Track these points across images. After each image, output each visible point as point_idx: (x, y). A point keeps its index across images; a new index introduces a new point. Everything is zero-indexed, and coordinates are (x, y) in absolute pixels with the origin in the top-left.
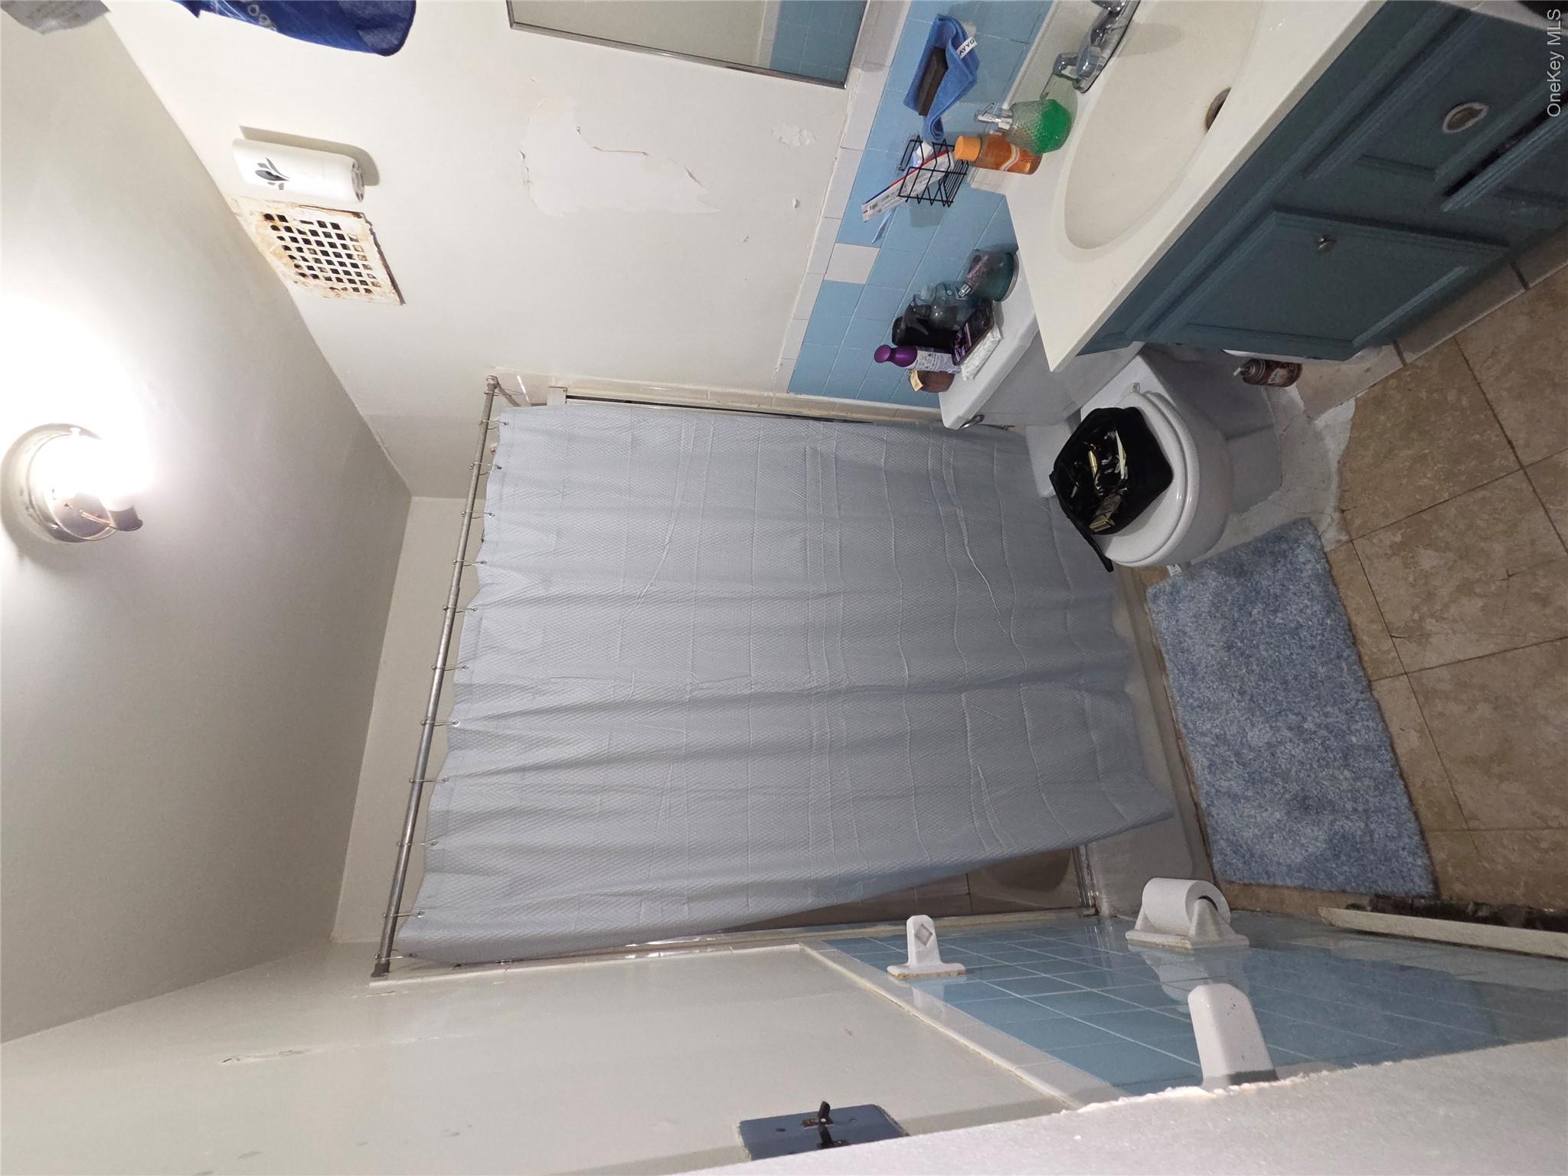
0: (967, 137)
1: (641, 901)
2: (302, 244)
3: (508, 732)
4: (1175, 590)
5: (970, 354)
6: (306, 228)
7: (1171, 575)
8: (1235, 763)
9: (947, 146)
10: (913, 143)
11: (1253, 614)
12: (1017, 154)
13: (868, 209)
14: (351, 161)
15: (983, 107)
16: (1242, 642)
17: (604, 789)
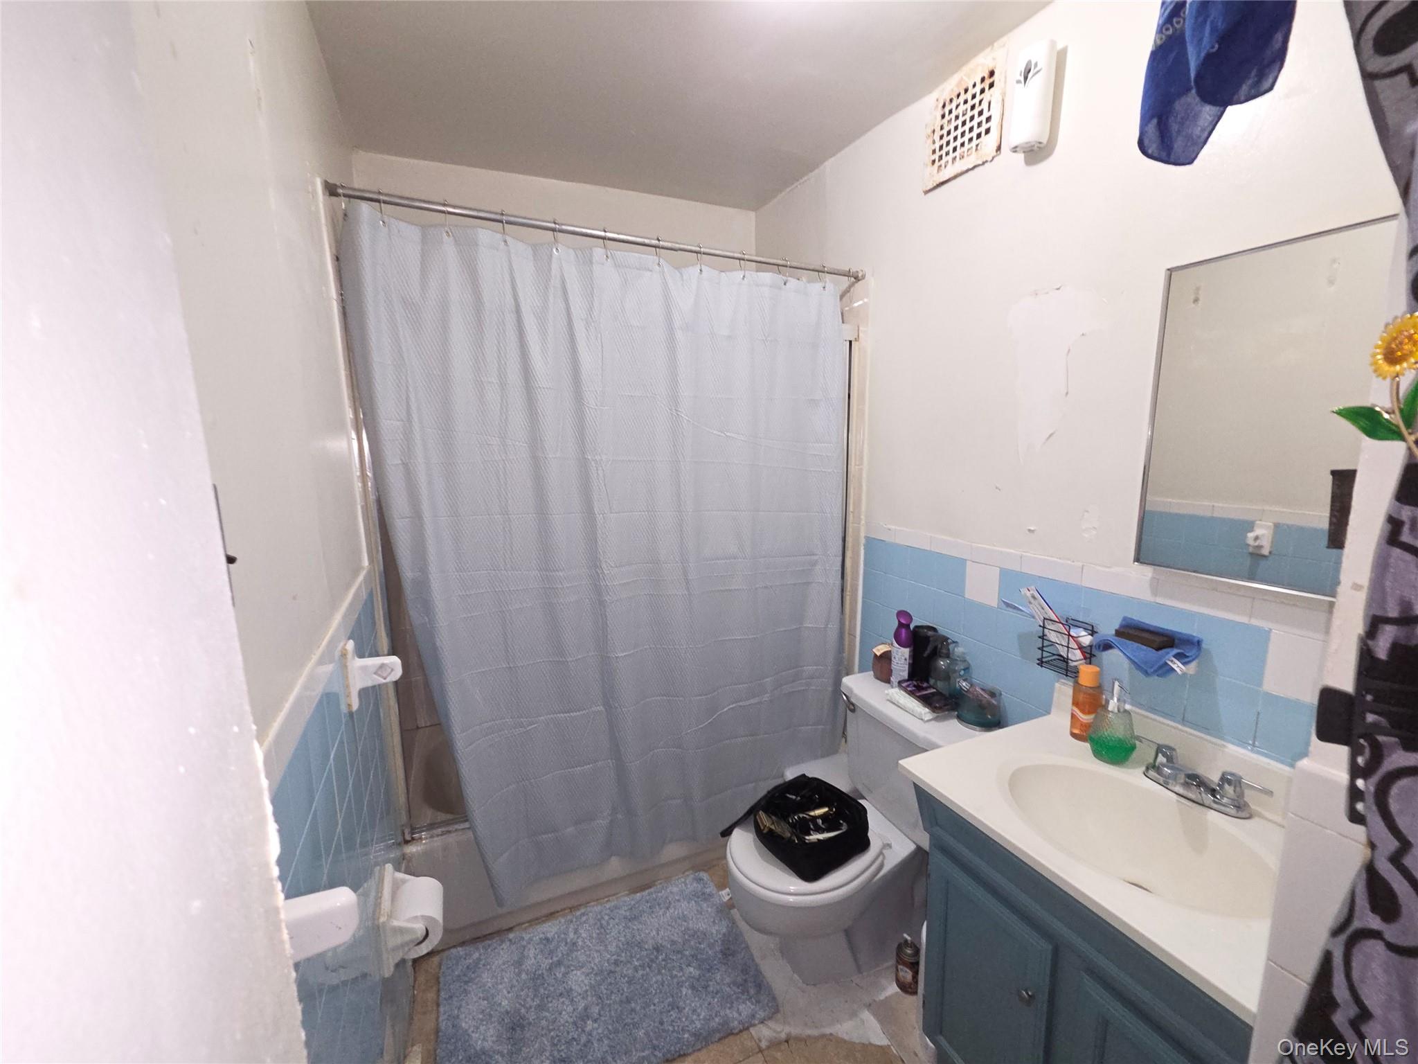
0: (1099, 675)
1: (403, 421)
2: (970, 103)
3: (551, 298)
4: (706, 897)
5: (909, 694)
6: (985, 106)
7: (720, 893)
8: (551, 961)
9: (1090, 658)
10: (1090, 628)
11: (689, 967)
12: (1087, 720)
13: (1031, 592)
14: (1045, 141)
15: (1126, 685)
16: (663, 960)
17: (503, 385)
